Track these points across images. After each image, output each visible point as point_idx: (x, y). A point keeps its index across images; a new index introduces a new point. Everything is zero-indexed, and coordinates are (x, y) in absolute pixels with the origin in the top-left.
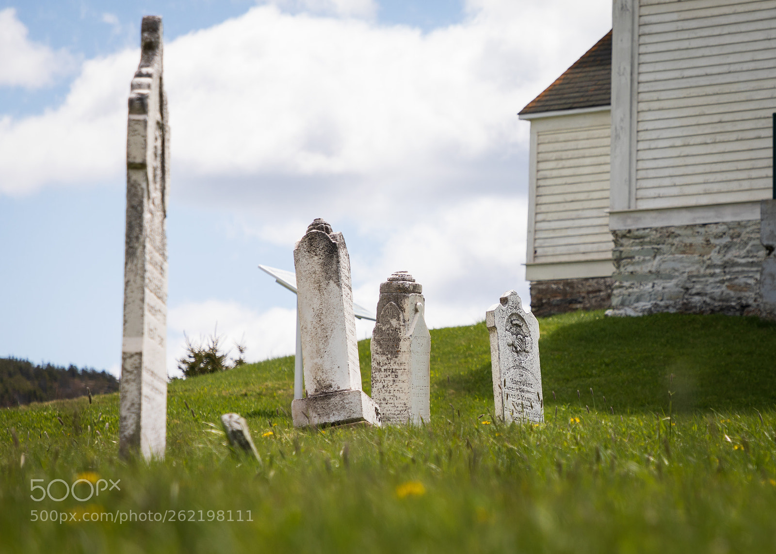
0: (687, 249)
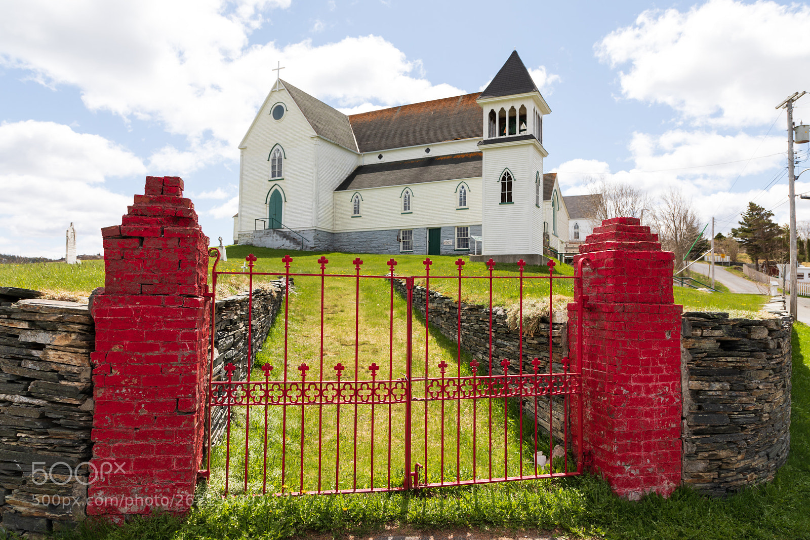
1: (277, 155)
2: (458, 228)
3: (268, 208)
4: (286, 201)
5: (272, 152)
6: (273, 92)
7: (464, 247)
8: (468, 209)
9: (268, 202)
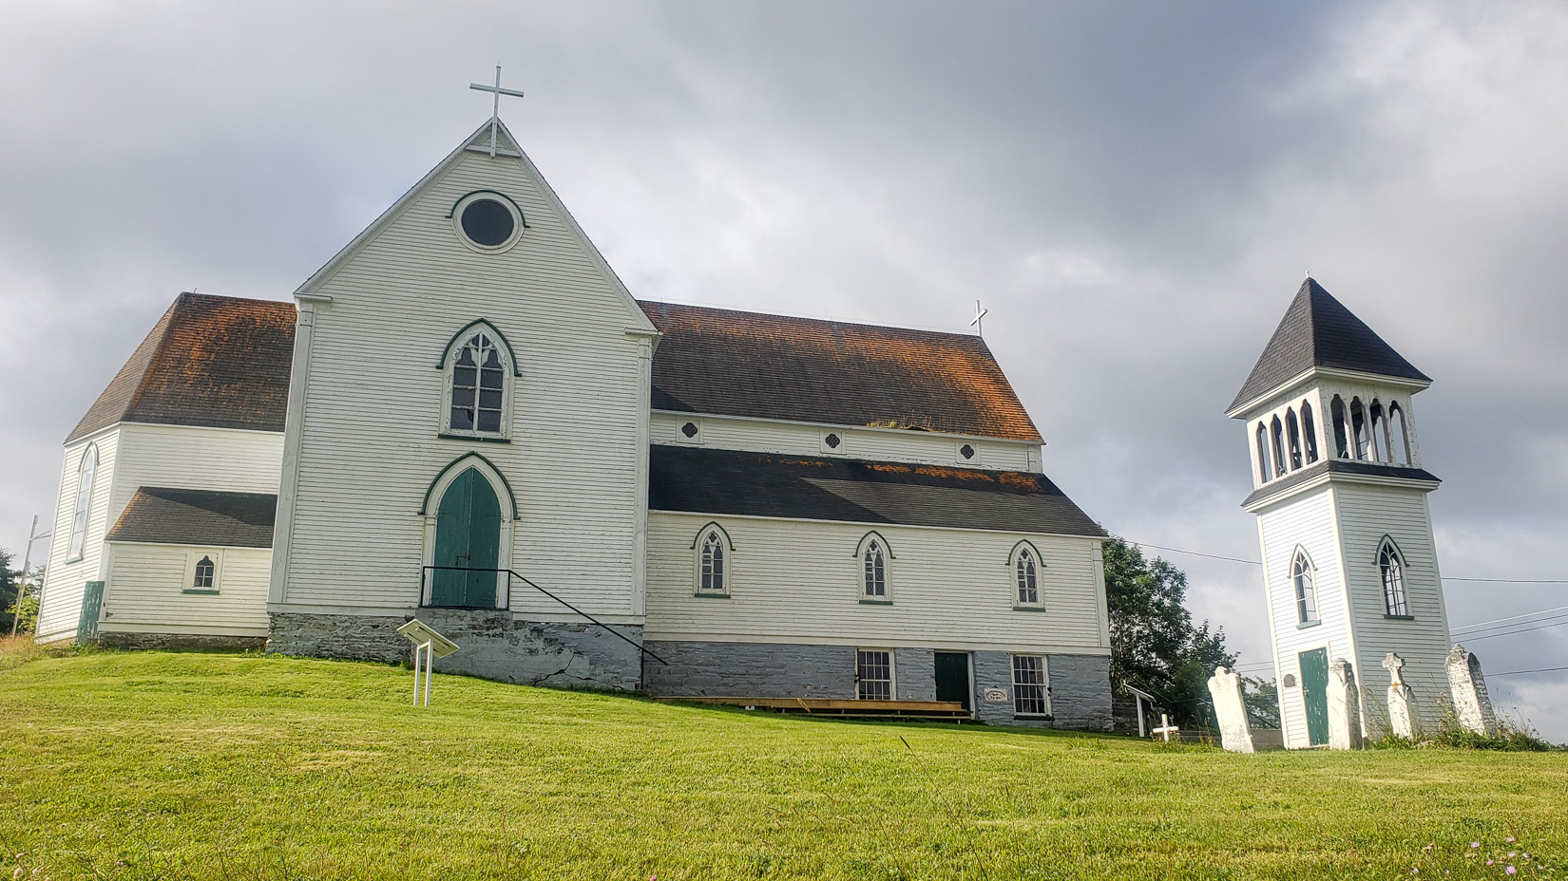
0: (322, 627)
1: (479, 358)
2: (1016, 659)
3: (431, 532)
4: (516, 518)
5: (460, 344)
6: (467, 150)
7: (1034, 711)
8: (1043, 610)
9: (433, 509)
